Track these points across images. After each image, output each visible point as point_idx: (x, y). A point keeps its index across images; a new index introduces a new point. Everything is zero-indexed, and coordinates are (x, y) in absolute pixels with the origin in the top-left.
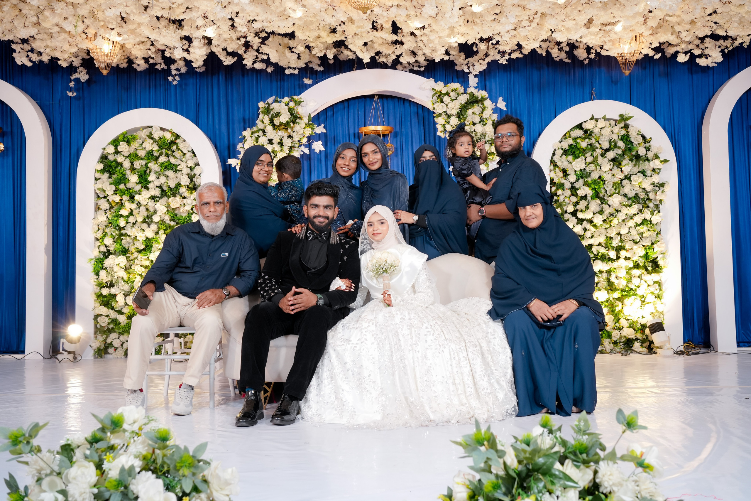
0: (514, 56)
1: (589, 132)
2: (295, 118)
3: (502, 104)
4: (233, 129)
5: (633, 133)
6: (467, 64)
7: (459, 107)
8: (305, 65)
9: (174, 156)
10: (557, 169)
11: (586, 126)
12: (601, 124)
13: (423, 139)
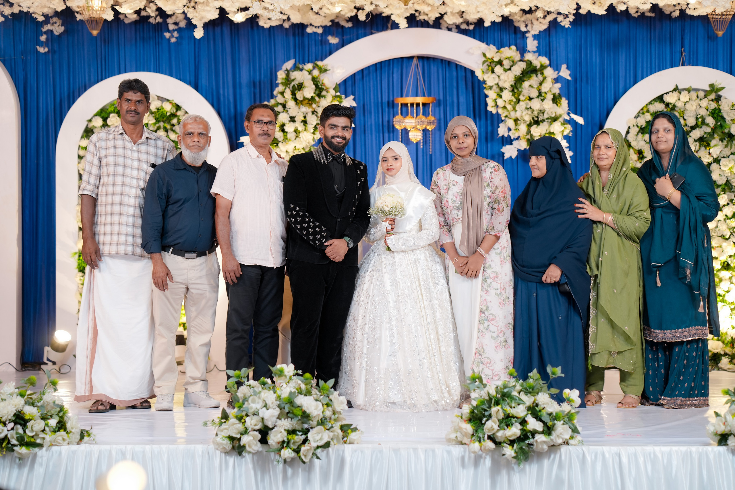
0: (583, 11)
1: (670, 106)
2: (320, 90)
3: (565, 73)
4: (241, 94)
5: (725, 106)
6: (524, 22)
7: (513, 79)
8: (330, 24)
9: (174, 131)
10: (631, 150)
11: (667, 99)
12: (685, 97)
13: (472, 108)
